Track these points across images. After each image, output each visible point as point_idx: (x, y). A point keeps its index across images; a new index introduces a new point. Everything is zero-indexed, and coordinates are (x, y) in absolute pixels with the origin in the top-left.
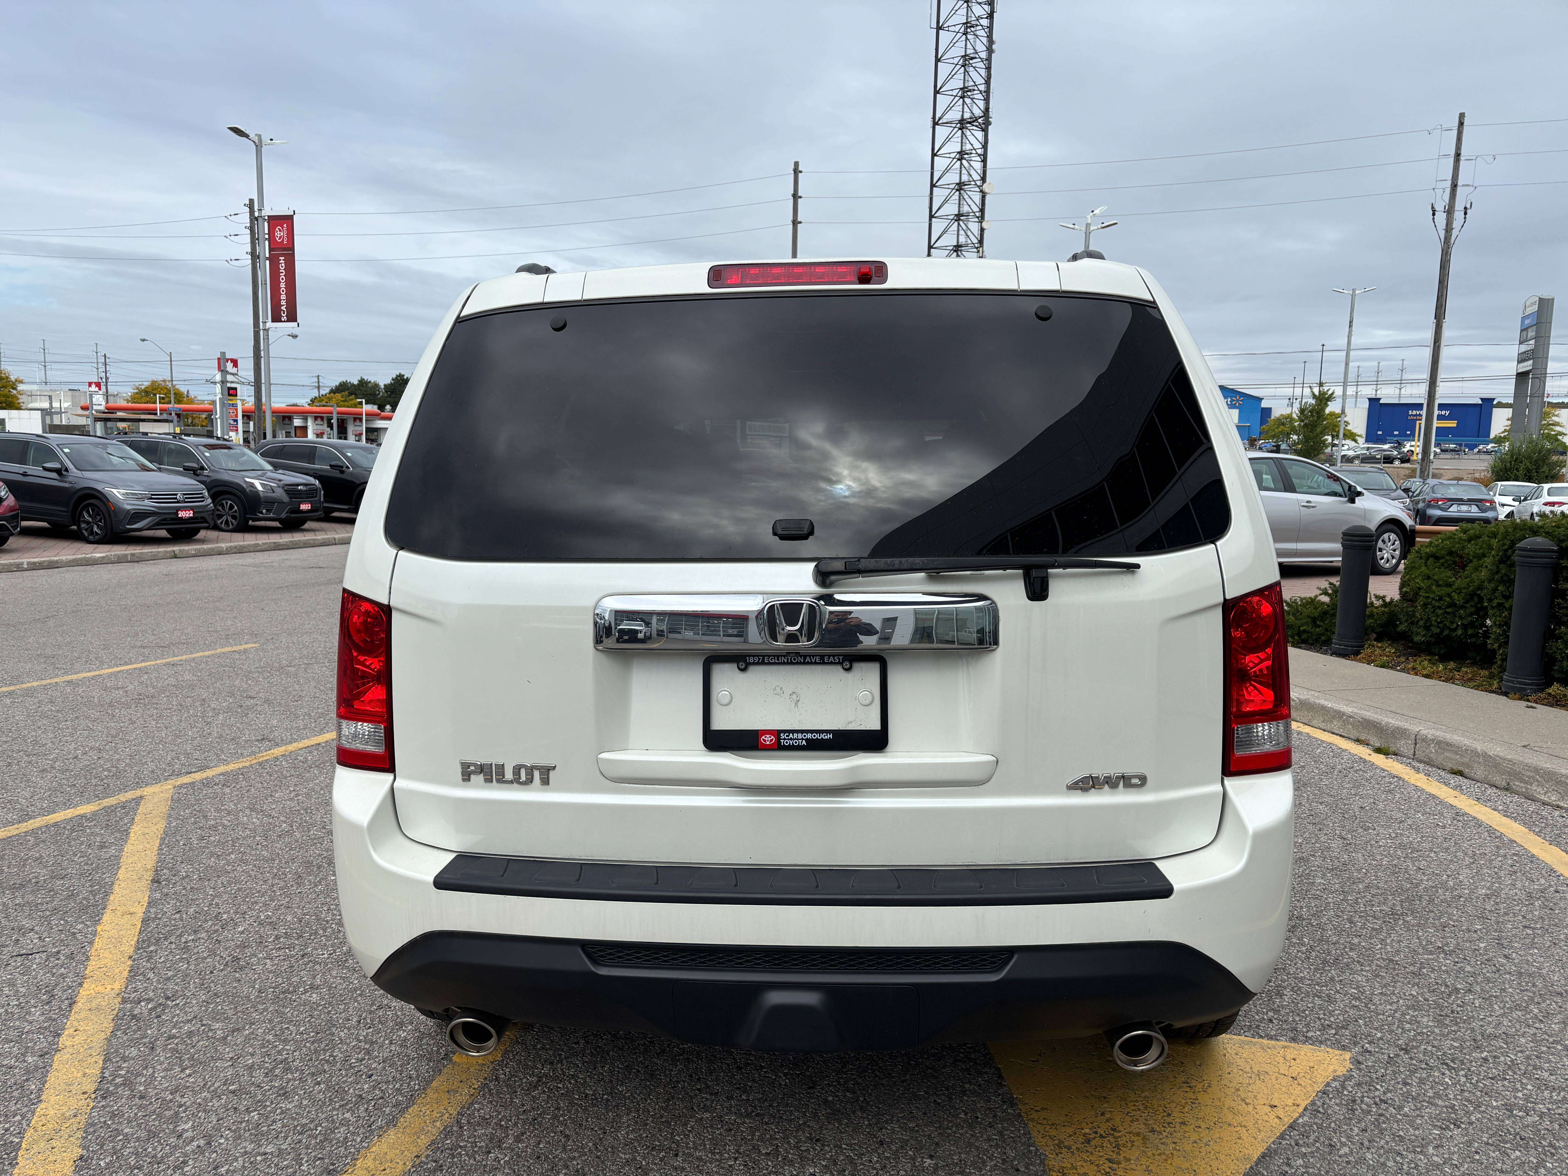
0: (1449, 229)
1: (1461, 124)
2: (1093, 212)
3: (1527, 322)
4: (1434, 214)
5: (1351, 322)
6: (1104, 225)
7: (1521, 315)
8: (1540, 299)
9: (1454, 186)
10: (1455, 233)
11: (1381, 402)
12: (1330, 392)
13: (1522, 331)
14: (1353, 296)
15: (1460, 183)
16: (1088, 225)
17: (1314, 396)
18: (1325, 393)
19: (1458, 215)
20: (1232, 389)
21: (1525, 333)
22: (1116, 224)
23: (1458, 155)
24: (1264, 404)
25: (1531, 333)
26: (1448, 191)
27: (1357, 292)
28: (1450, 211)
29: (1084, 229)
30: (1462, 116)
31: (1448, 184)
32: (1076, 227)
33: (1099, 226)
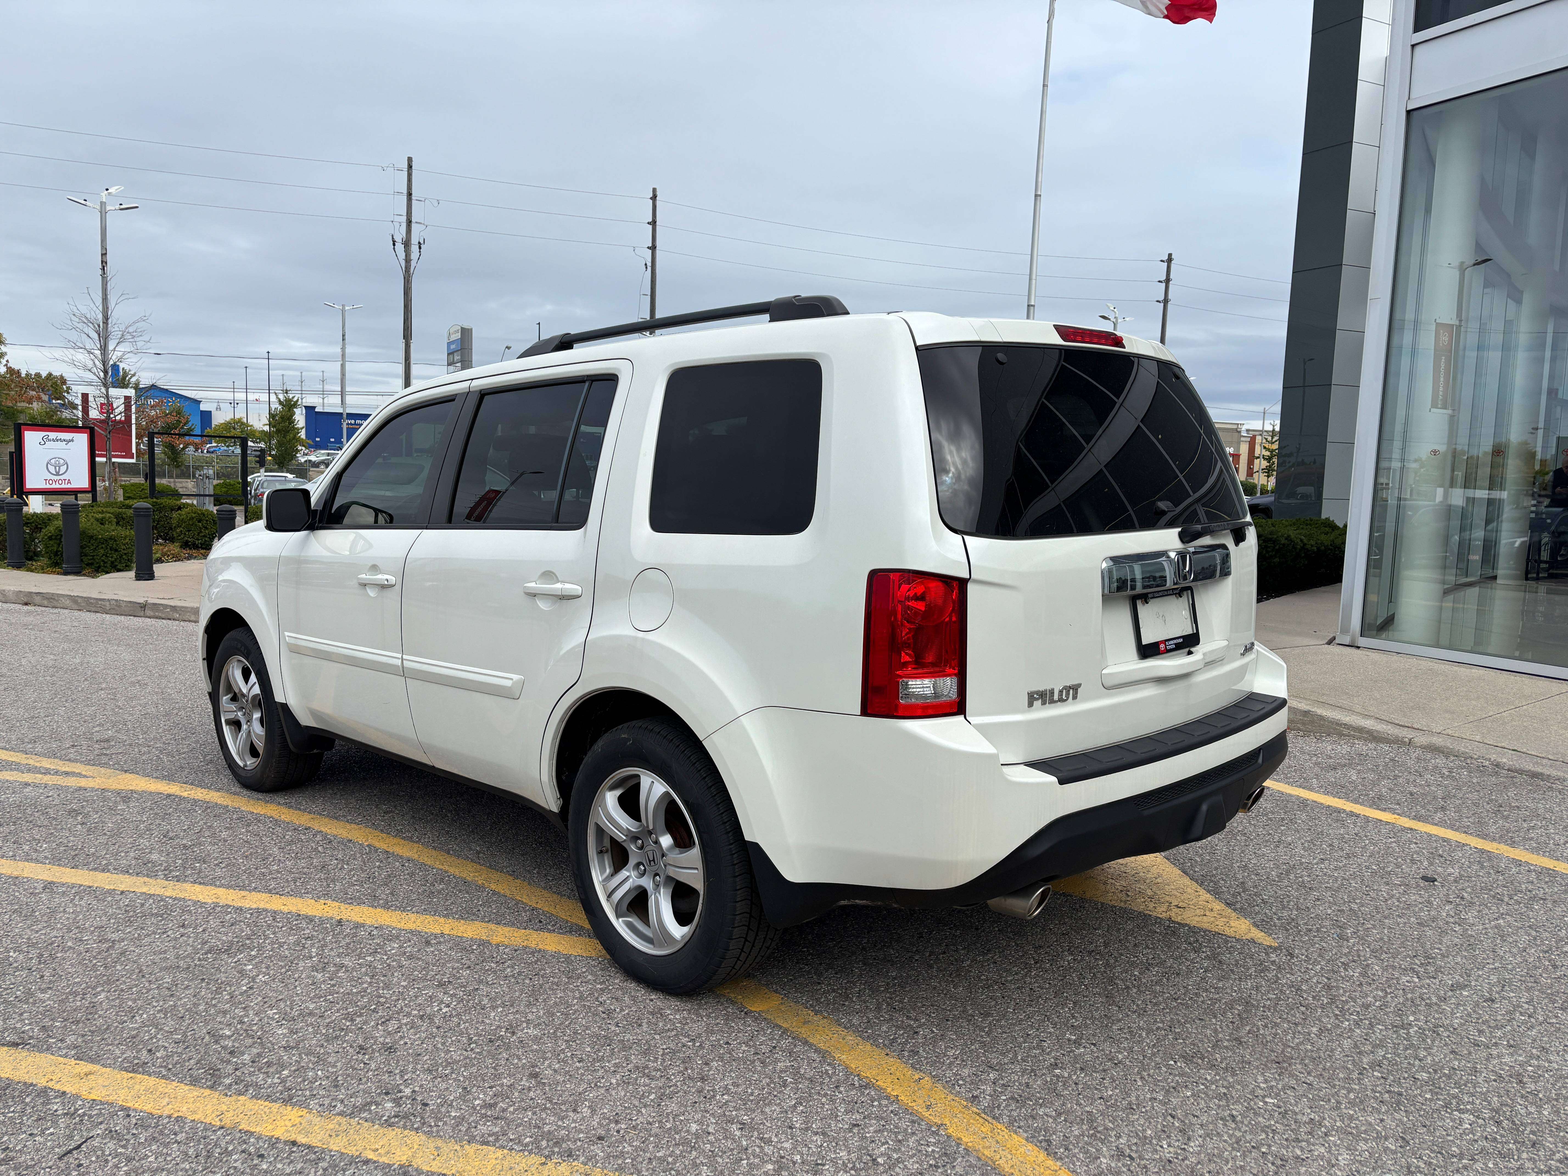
0: (408, 260)
1: (410, 167)
2: (107, 190)
3: (453, 347)
4: (394, 245)
5: (343, 336)
6: (122, 207)
7: (446, 341)
8: (462, 328)
9: (409, 222)
10: (413, 264)
11: (316, 410)
12: (295, 399)
13: (449, 354)
14: (343, 311)
15: (413, 220)
16: (103, 204)
17: (280, 403)
18: (291, 400)
19: (414, 248)
20: (167, 390)
21: (451, 356)
22: (137, 207)
23: (410, 194)
24: (203, 407)
25: (457, 357)
26: (404, 225)
27: (347, 308)
28: (407, 244)
29: (99, 207)
30: (410, 160)
31: (404, 219)
32: (88, 203)
33: (118, 207)
